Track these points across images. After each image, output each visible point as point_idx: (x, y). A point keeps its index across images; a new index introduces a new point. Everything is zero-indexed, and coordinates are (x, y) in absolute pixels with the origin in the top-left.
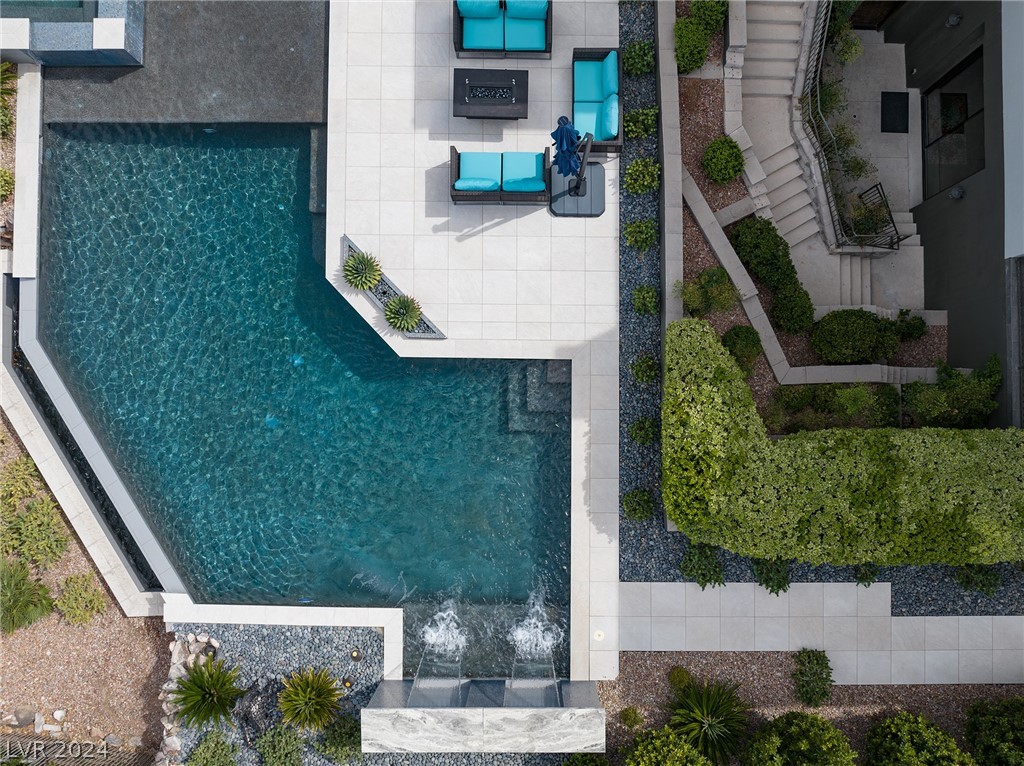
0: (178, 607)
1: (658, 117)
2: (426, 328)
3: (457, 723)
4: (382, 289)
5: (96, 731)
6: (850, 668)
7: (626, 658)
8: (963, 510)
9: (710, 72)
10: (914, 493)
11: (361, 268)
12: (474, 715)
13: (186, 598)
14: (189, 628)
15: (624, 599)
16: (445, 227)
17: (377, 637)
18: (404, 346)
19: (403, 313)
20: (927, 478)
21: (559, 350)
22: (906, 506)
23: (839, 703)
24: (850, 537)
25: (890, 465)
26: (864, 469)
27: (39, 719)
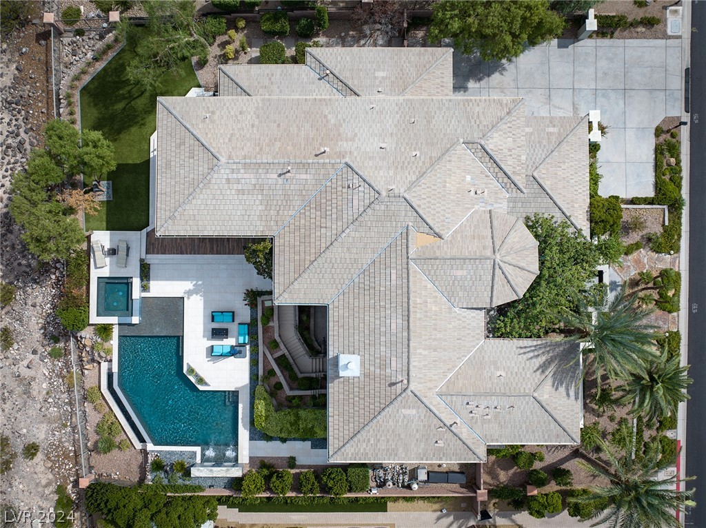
0: (150, 447)
1: (258, 337)
2: (206, 384)
3: (211, 470)
4: (197, 376)
5: (127, 477)
6: (301, 461)
7: (251, 458)
8: (313, 427)
9: (271, 324)
10: (303, 423)
11: (191, 371)
12: (215, 469)
13: (152, 444)
14: (153, 451)
15: (250, 444)
16: (210, 361)
17: (195, 453)
18: (201, 388)
19: (201, 381)
20: (305, 421)
21: (236, 388)
22: (301, 426)
23: (299, 468)
24: (290, 432)
25: (298, 417)
26: (292, 418)
27: (112, 474)
